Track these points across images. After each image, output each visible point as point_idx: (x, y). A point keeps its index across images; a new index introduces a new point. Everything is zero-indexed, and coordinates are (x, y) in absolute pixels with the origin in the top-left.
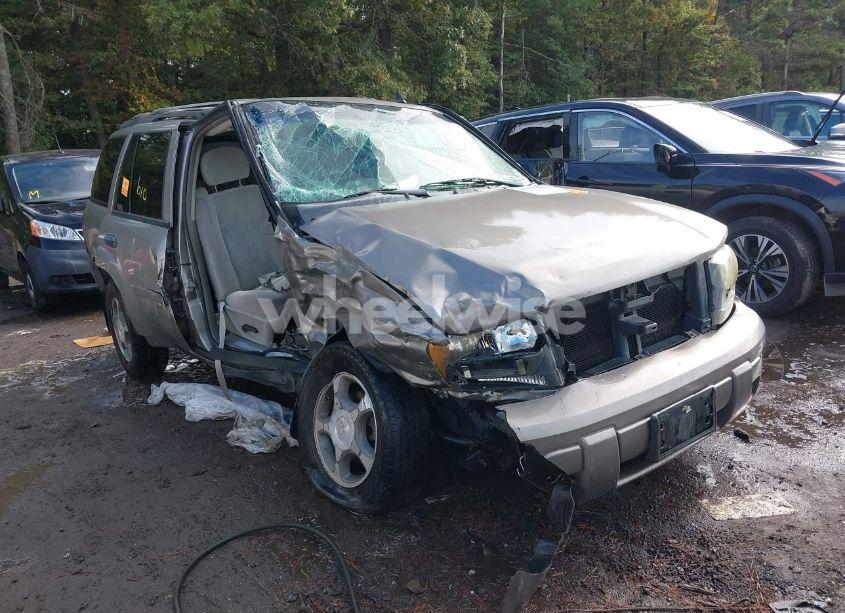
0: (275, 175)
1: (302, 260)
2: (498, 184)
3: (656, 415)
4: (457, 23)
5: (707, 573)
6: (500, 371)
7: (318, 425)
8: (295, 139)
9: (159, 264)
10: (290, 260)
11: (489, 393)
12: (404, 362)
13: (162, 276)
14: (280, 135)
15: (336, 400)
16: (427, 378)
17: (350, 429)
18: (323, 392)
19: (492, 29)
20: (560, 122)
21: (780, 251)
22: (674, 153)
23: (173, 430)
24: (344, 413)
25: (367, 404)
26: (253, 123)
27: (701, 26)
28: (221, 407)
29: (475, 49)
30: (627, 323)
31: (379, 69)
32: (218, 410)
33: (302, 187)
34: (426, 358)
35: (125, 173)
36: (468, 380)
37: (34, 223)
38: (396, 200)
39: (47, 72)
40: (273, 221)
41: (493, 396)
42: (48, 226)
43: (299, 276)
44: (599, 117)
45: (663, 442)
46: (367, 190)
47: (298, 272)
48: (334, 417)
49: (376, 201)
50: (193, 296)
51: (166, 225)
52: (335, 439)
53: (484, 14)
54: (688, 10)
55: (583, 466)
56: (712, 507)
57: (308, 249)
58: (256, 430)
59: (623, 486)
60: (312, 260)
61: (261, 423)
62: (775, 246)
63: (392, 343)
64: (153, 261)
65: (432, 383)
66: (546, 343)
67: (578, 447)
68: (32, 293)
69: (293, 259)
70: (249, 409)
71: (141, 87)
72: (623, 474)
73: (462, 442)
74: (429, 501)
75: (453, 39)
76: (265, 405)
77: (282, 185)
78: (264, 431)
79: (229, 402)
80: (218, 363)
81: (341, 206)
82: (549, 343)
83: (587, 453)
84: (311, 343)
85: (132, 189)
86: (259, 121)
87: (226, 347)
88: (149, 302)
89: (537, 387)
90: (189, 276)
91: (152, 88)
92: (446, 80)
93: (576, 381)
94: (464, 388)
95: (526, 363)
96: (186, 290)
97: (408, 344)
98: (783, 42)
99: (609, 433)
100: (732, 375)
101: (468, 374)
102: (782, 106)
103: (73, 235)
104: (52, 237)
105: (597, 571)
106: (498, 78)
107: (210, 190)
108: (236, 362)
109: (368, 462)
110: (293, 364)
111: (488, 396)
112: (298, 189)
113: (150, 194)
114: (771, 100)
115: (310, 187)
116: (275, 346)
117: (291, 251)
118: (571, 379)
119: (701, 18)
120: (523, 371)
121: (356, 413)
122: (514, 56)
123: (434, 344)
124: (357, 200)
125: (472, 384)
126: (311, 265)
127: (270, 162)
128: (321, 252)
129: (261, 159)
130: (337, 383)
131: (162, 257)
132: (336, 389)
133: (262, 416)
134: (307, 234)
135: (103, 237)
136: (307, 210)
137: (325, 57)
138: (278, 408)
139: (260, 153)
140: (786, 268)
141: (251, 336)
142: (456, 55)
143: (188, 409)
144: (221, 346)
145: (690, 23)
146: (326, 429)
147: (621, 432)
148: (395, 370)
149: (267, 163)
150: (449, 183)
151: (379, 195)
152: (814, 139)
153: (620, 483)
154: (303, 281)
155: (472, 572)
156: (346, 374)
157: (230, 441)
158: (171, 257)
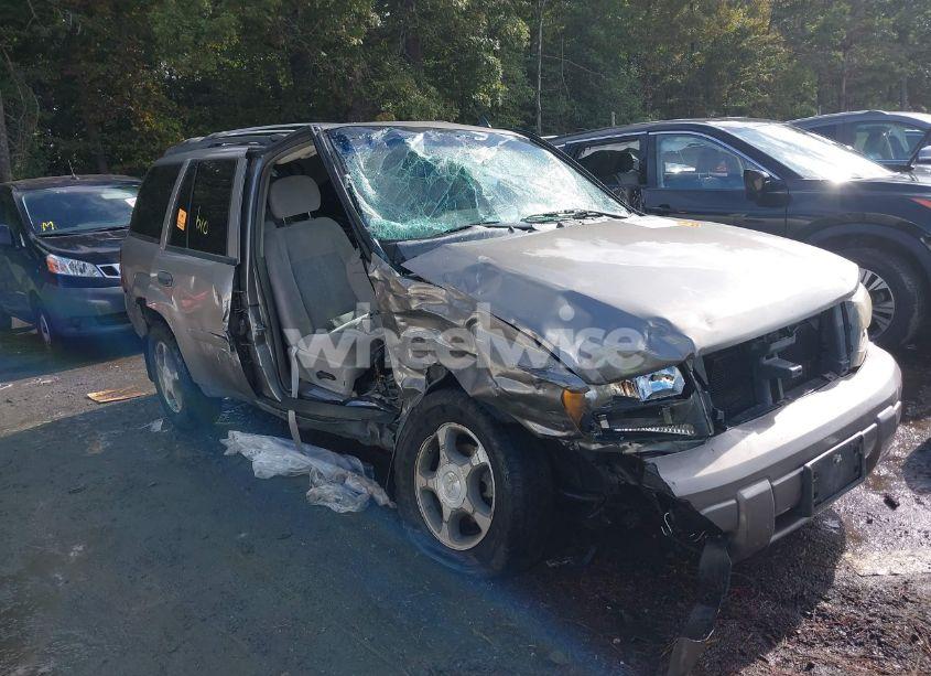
0: (366, 208)
1: (404, 301)
2: (600, 215)
3: (808, 465)
4: (492, 33)
5: (872, 637)
6: (640, 420)
7: (420, 481)
8: (385, 169)
9: (224, 305)
10: (387, 299)
11: (627, 444)
12: (534, 411)
13: (227, 318)
14: (369, 164)
15: (442, 453)
16: (557, 428)
17: (461, 486)
18: (425, 445)
19: (529, 40)
20: (635, 145)
21: (885, 286)
22: (767, 179)
23: (242, 488)
24: (452, 467)
25: (481, 456)
26: (340, 151)
27: (753, 37)
28: (294, 463)
29: (510, 62)
30: (770, 366)
31: (407, 84)
32: (290, 466)
33: (396, 220)
34: (560, 407)
35: (181, 204)
36: (604, 430)
37: (52, 258)
38: (501, 235)
39: (39, 87)
40: (365, 259)
41: (632, 448)
42: (67, 262)
43: (397, 318)
44: (678, 139)
45: (816, 495)
46: (468, 224)
47: (398, 314)
48: (440, 472)
49: (480, 236)
50: (261, 339)
51: (231, 262)
52: (442, 496)
53: (521, 23)
54: (738, 19)
55: (738, 523)
56: (856, 562)
57: (413, 289)
58: (339, 488)
59: (778, 541)
60: (416, 301)
61: (342, 480)
62: (879, 280)
63: (521, 391)
64: (217, 302)
65: (564, 434)
66: (695, 388)
67: (734, 502)
68: (46, 337)
69: (391, 298)
70: (326, 465)
71: (146, 103)
72: (778, 528)
73: (587, 499)
74: (551, 564)
75: (488, 51)
76: (342, 460)
77: (375, 218)
78: (347, 487)
79: (303, 457)
80: (291, 414)
81: (444, 242)
82: (699, 390)
83: (742, 507)
84: (405, 390)
85: (190, 221)
86: (346, 147)
87: (300, 396)
88: (210, 347)
89: (684, 437)
90: (258, 319)
91: (157, 105)
92: (480, 96)
93: (725, 430)
94: (600, 439)
95: (673, 411)
96: (254, 334)
97: (541, 392)
98: (840, 54)
99: (764, 486)
100: (877, 421)
101: (605, 424)
102: (864, 126)
103: (92, 271)
104: (71, 273)
105: (753, 637)
106: (533, 93)
107: (280, 224)
108: (311, 412)
109: (484, 521)
110: (379, 414)
111: (625, 448)
112: (393, 223)
113: (210, 227)
114: (852, 120)
115: (404, 221)
116: (355, 395)
117: (391, 291)
118: (720, 428)
119: (754, 27)
120: (669, 419)
121: (467, 468)
122: (552, 70)
123: (572, 391)
124: (459, 234)
125: (608, 435)
126: (414, 306)
127: (361, 194)
128: (430, 292)
129: (350, 190)
130: (442, 434)
131: (228, 297)
132: (442, 441)
133: (342, 471)
134: (410, 272)
135: (155, 275)
136: (408, 247)
137: (349, 71)
138: (358, 462)
139: (350, 184)
140: (891, 304)
141: (327, 384)
142: (491, 67)
143: (255, 465)
144: (294, 394)
145: (743, 33)
146: (431, 485)
147: (775, 484)
148: (520, 420)
149: (357, 195)
150: (551, 215)
151: (481, 229)
152: (910, 163)
153: (775, 537)
154: (402, 324)
155: (617, 640)
156: (454, 425)
157: (311, 500)
158: (237, 299)
